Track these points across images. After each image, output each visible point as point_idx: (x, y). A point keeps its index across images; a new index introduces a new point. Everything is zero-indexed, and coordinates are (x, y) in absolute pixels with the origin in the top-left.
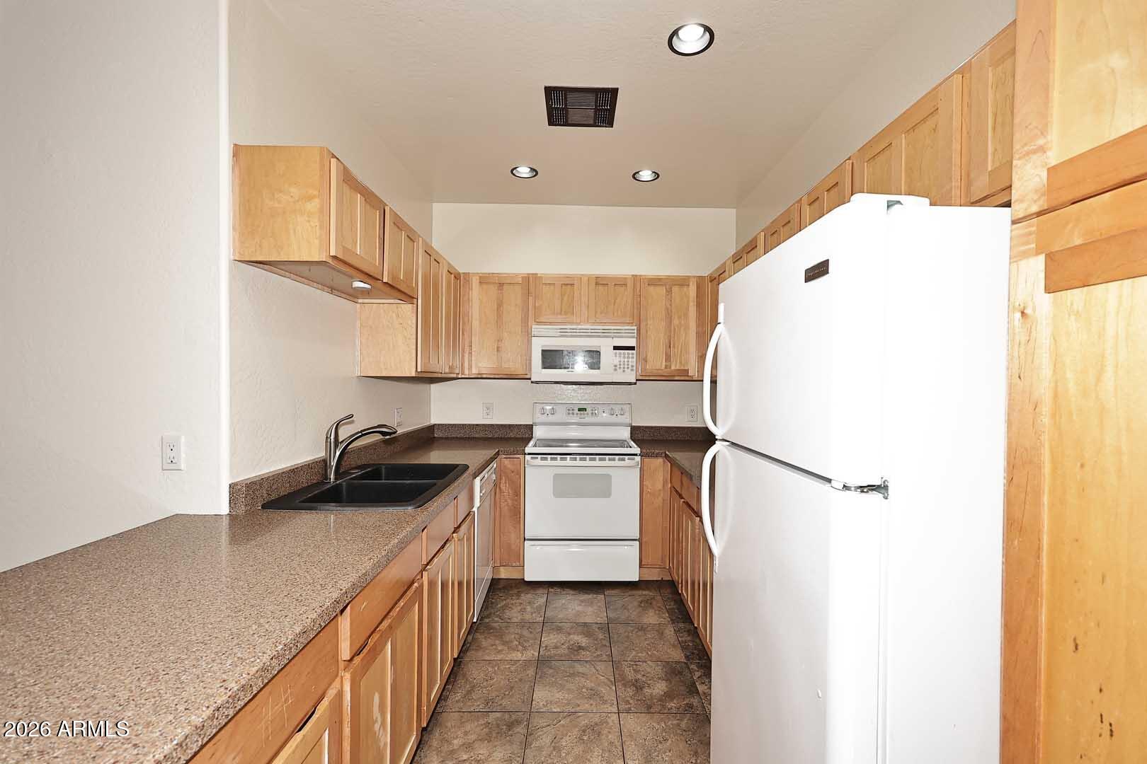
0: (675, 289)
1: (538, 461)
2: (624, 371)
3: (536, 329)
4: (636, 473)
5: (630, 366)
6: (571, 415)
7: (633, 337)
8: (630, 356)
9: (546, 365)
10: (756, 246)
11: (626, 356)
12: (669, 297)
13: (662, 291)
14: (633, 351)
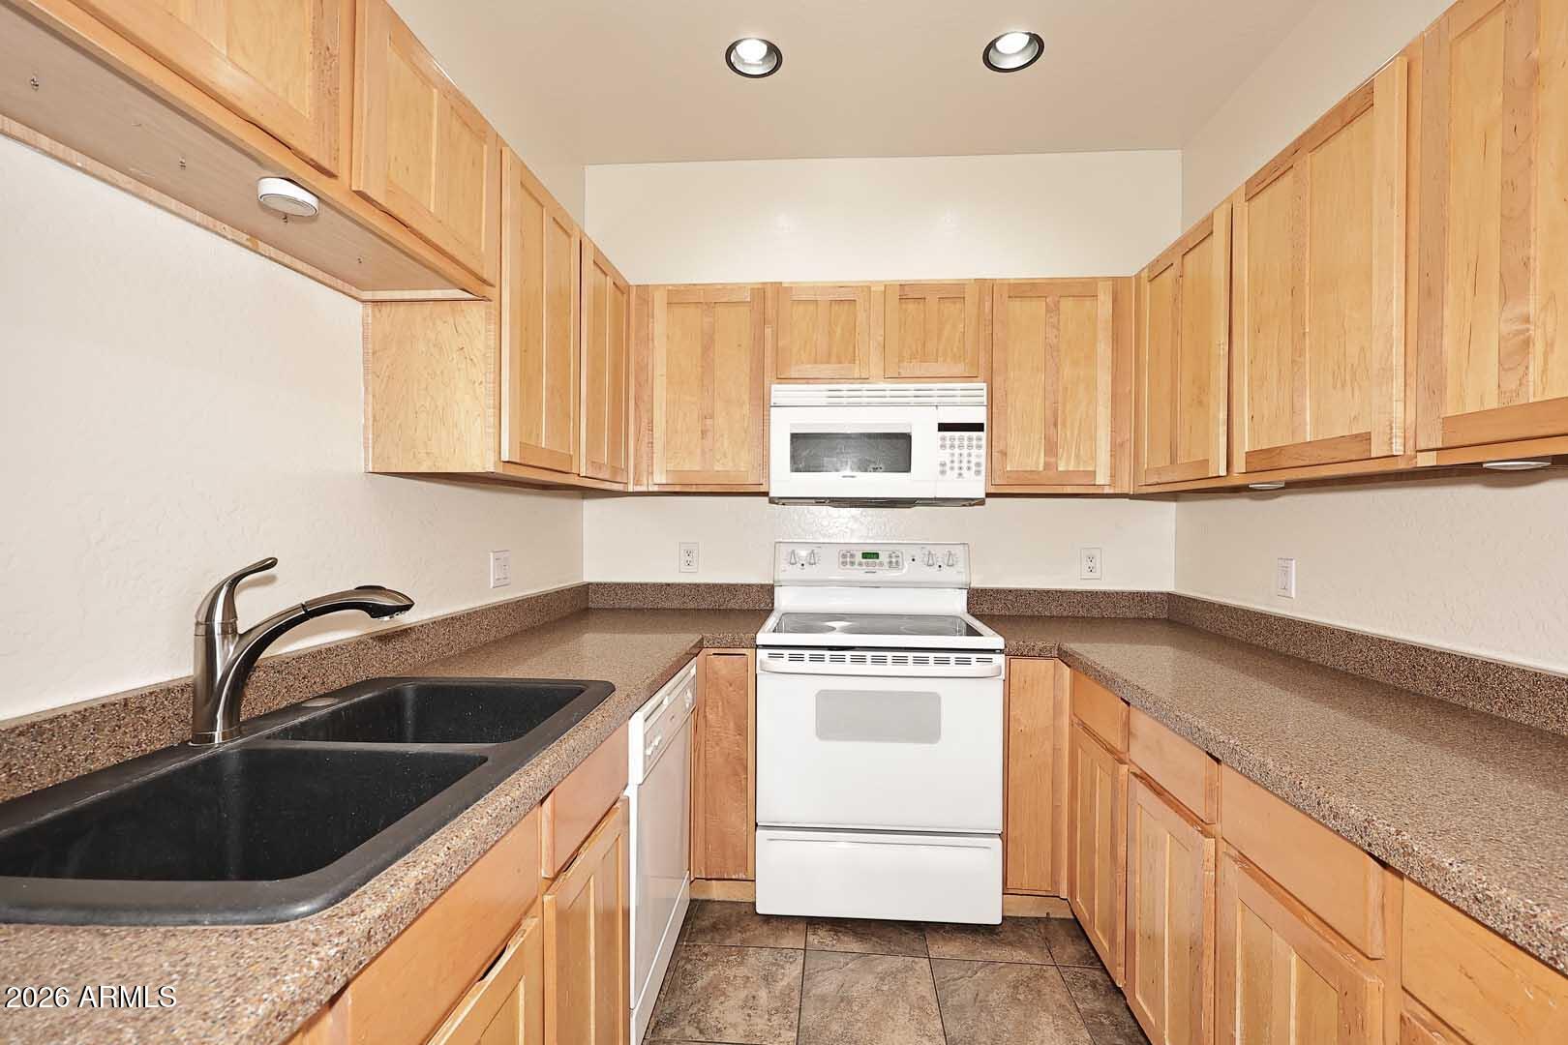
0: (1067, 305)
1: (784, 664)
2: (960, 475)
3: (779, 392)
4: (995, 691)
5: (972, 465)
6: (848, 566)
7: (981, 405)
8: (974, 443)
9: (799, 464)
10: (1212, 233)
11: (966, 443)
12: (1054, 320)
13: (1038, 307)
14: (980, 433)
